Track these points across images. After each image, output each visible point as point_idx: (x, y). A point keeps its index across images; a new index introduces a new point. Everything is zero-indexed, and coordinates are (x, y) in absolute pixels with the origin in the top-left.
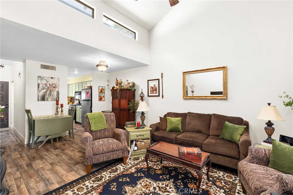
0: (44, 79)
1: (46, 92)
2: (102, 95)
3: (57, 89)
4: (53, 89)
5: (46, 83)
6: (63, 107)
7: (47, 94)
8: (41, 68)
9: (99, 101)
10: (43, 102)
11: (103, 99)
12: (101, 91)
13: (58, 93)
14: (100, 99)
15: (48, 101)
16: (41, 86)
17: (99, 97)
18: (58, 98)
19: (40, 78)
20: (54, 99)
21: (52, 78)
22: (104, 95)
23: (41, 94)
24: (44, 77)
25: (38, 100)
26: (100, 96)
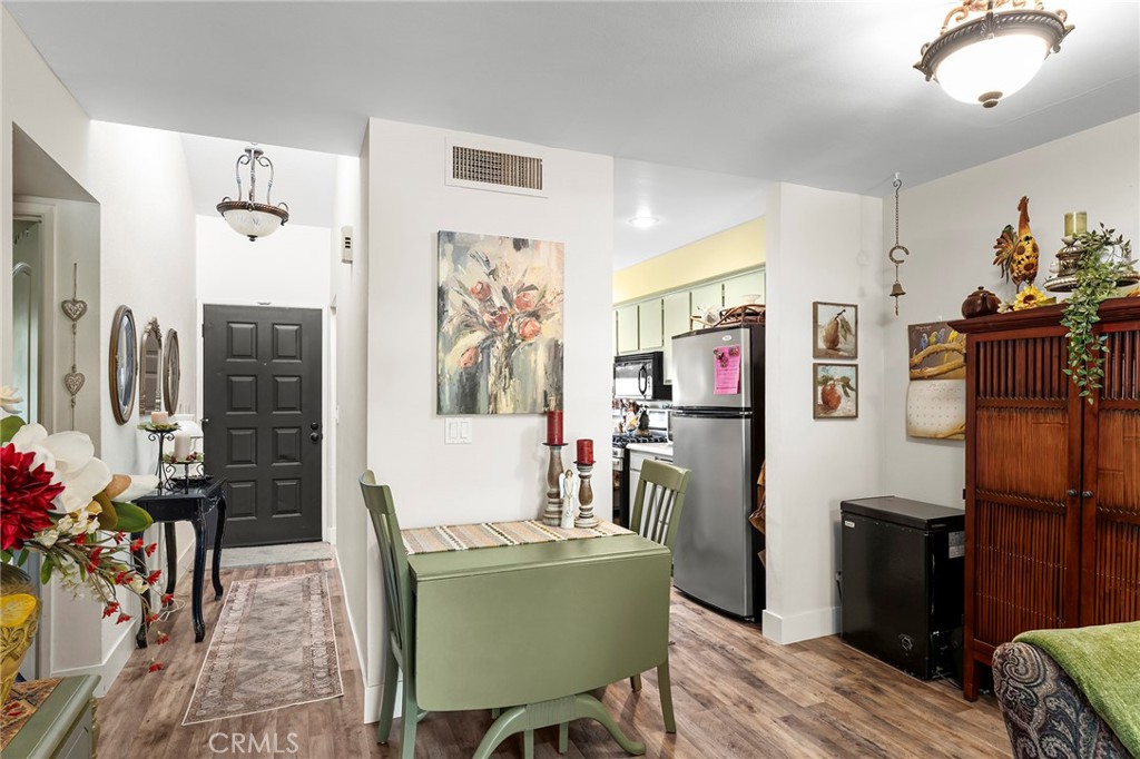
0: (472, 251)
1: (485, 348)
2: (837, 373)
3: (548, 330)
4: (528, 329)
5: (485, 279)
6: (591, 463)
7: (493, 362)
8: (456, 175)
9: (816, 417)
10: (469, 420)
11: (845, 406)
12: (833, 343)
13: (556, 354)
14: (826, 406)
15: (495, 412)
16: (454, 300)
17: (820, 389)
18: (559, 390)
19: (449, 248)
20: (535, 402)
21: (519, 244)
22: (850, 372)
23: (454, 362)
24: (474, 239)
25: (439, 410)
26: (826, 380)
